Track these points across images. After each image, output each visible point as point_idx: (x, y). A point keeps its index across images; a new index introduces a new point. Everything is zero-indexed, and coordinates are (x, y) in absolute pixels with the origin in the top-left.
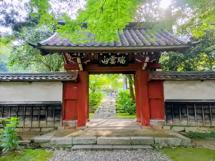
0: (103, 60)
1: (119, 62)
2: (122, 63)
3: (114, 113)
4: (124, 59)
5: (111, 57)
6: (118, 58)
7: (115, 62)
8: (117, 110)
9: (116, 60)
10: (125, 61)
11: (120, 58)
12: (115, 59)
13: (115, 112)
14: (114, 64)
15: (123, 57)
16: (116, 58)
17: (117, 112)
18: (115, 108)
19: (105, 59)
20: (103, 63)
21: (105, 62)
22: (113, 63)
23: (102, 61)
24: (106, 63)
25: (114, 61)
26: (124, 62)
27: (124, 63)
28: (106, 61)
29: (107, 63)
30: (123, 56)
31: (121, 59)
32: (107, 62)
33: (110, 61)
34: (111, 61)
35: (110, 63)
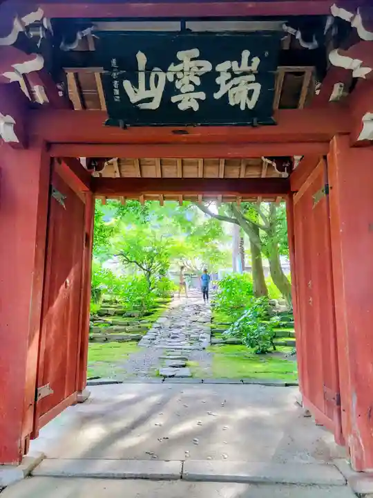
0: (135, 84)
1: (226, 96)
2: (238, 106)
3: (203, 345)
4: (252, 78)
5: (178, 62)
6: (219, 68)
7: (202, 96)
8: (212, 334)
9: (208, 82)
10: (257, 88)
11: (230, 71)
12: (202, 77)
13: (206, 342)
14: (196, 107)
15: (250, 63)
16: (207, 66)
17: (214, 340)
18: (208, 326)
19: (142, 77)
20: (134, 99)
21: (142, 93)
22: (188, 100)
23: (127, 84)
24: (150, 100)
25: (197, 89)
26: (250, 93)
27: (251, 105)
28: (148, 88)
29: (155, 105)
30: (246, 54)
31: (234, 76)
32: (157, 93)
33: (170, 89)
34: (178, 92)
35: (174, 99)
